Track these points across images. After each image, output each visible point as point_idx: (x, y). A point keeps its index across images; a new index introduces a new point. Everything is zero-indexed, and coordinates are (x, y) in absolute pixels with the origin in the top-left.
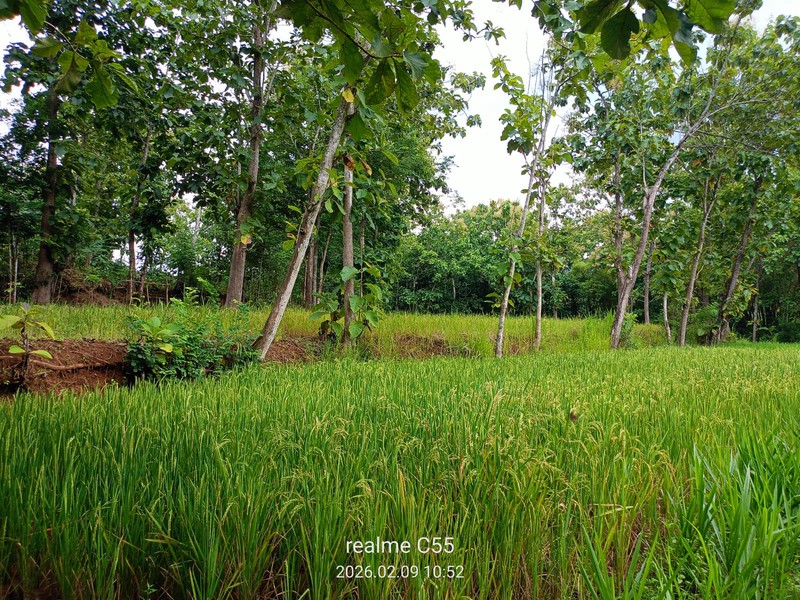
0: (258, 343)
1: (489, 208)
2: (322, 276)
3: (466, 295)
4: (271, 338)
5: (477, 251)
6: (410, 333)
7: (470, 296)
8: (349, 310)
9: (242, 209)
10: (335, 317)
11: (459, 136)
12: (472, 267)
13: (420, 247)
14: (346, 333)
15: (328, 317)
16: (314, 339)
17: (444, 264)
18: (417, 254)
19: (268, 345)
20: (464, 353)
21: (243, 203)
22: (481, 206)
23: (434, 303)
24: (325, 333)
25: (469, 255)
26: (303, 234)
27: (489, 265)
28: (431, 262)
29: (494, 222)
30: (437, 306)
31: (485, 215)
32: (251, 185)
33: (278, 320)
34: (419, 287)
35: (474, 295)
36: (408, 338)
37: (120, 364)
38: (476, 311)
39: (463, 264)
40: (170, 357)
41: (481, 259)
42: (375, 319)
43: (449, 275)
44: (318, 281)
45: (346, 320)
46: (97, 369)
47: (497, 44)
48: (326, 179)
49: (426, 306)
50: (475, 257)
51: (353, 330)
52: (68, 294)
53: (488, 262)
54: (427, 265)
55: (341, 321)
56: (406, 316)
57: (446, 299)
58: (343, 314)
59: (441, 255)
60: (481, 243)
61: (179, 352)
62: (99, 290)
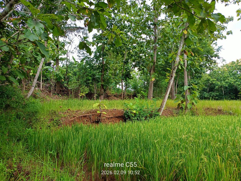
0: (159, 110)
1: (236, 62)
2: (176, 89)
3: (228, 93)
4: (163, 109)
5: (232, 78)
6: (209, 107)
7: (230, 94)
8: (187, 99)
9: (152, 70)
10: (182, 102)
11: (224, 39)
12: (230, 83)
13: (210, 77)
14: (186, 107)
15: (180, 102)
16: (176, 109)
17: (219, 83)
18: (208, 80)
19: (162, 111)
20: (230, 114)
21: (152, 69)
22: (233, 62)
23: (216, 96)
24: (179, 107)
25: (229, 79)
26: (172, 76)
27: (237, 82)
28: (214, 82)
29: (238, 67)
30: (217, 98)
31: (235, 65)
32: (154, 63)
33: (165, 103)
34: (209, 91)
35: (231, 93)
36: (208, 109)
37: (122, 116)
38: (233, 99)
39: (227, 83)
40: (135, 114)
41: (233, 80)
42: (196, 102)
43: (221, 87)
44: (175, 90)
45: (186, 103)
46: (117, 117)
47: (239, 5)
48: (179, 59)
49: (213, 98)
50: (231, 80)
51: (189, 106)
52: (107, 97)
53: (236, 81)
54: (212, 83)
55: (184, 103)
56: (207, 102)
57: (220, 95)
58: (185, 101)
59: (217, 80)
60: (233, 75)
61: (137, 113)
62: (115, 96)
